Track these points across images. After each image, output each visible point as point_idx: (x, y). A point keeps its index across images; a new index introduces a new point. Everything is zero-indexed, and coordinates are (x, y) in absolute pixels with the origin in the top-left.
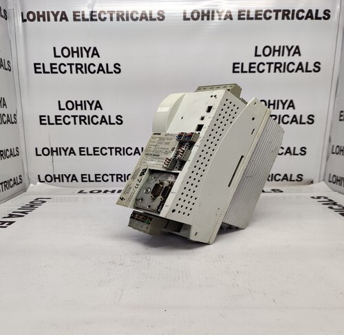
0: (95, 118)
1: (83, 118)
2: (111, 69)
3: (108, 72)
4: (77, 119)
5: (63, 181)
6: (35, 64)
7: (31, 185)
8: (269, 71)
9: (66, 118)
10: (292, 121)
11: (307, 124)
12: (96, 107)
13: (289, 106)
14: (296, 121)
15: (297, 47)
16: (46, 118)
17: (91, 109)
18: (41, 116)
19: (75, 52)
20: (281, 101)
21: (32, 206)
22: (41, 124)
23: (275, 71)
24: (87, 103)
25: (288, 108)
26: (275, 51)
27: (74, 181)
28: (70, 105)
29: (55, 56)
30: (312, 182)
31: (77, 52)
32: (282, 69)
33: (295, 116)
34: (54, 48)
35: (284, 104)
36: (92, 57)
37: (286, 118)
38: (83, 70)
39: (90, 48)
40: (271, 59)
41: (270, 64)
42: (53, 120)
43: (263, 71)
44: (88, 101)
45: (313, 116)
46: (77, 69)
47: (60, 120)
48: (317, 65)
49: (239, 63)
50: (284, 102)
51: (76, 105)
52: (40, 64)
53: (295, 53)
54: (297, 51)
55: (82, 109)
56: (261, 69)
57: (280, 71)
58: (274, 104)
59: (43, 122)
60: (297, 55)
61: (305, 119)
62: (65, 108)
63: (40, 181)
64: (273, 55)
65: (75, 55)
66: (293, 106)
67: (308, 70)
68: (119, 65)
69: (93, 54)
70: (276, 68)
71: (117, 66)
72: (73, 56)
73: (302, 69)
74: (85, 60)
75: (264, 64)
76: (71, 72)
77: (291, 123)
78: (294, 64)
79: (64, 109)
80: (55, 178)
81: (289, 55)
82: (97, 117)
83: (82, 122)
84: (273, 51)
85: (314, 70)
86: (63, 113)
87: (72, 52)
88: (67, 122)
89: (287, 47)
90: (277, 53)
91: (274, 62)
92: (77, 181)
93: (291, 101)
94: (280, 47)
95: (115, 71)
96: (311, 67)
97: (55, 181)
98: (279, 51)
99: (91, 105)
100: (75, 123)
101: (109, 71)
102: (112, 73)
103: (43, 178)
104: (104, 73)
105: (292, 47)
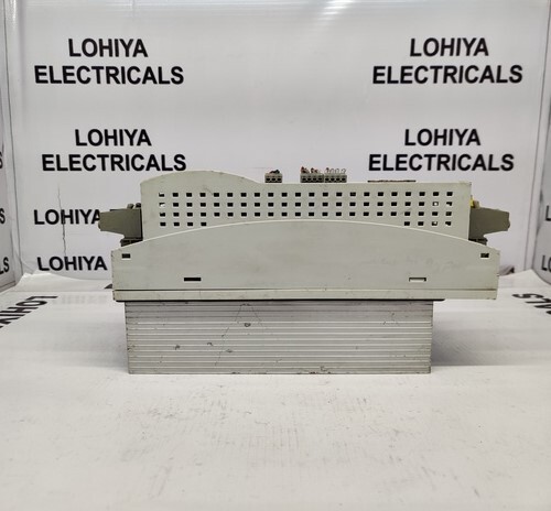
0: (137, 159)
1: (117, 159)
2: (167, 76)
3: (161, 82)
4: (108, 161)
5: (81, 269)
6: (37, 68)
7: (26, 276)
8: (435, 81)
9: (89, 160)
10: (476, 165)
11: (501, 170)
12: (140, 141)
13: (470, 140)
14: (483, 165)
15: (482, 41)
16: (54, 159)
17: (132, 144)
18: (44, 156)
19: (106, 47)
20: (457, 131)
21: (19, 310)
22: (45, 169)
23: (445, 81)
24: (124, 134)
25: (468, 144)
26: (444, 47)
27: (100, 269)
28: (95, 137)
29: (72, 54)
30: (512, 271)
31: (110, 47)
32: (457, 76)
33: (480, 157)
34: (71, 41)
35: (461, 137)
36: (135, 55)
37: (465, 159)
38: (119, 77)
39: (131, 41)
40: (437, 60)
41: (436, 68)
42: (65, 163)
43: (426, 80)
44: (127, 131)
45: (511, 157)
46: (108, 75)
47: (78, 162)
48: (516, 70)
49: (383, 68)
50: (461, 132)
51: (105, 137)
52: (45, 67)
53: (478, 50)
54: (482, 47)
55: (116, 144)
56: (421, 78)
57: (454, 81)
58: (444, 137)
59: (48, 166)
60: (481, 54)
61: (497, 163)
62: (87, 141)
63: (41, 269)
64: (442, 54)
65: (106, 52)
66: (477, 140)
67: (502, 78)
68: (181, 70)
69: (136, 51)
70: (446, 75)
71: (177, 71)
72: (102, 55)
73: (491, 77)
74: (122, 61)
75: (426, 69)
76: (99, 82)
77: (474, 169)
78: (476, 69)
79: (85, 144)
80: (67, 263)
81: (468, 54)
82: (142, 158)
83: (116, 166)
84: (442, 47)
85: (511, 79)
86: (83, 151)
87: (100, 48)
88: (90, 166)
89: (465, 40)
90: (447, 51)
91: (444, 65)
92: (105, 269)
93: (474, 132)
94: (453, 40)
95: (173, 80)
96: (506, 74)
97: (67, 269)
98: (451, 47)
99: (131, 137)
100: (104, 169)
101: (164, 79)
102: (168, 82)
103: (45, 264)
104: (155, 82)
105: (474, 40)
